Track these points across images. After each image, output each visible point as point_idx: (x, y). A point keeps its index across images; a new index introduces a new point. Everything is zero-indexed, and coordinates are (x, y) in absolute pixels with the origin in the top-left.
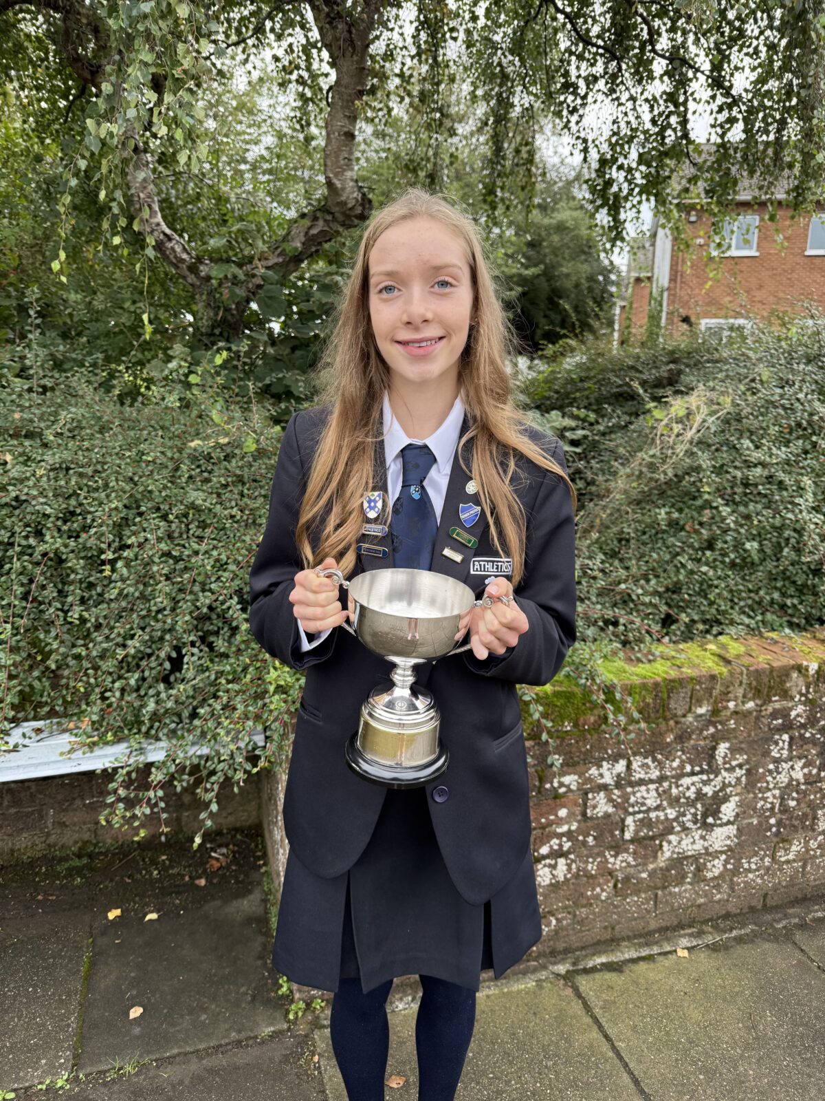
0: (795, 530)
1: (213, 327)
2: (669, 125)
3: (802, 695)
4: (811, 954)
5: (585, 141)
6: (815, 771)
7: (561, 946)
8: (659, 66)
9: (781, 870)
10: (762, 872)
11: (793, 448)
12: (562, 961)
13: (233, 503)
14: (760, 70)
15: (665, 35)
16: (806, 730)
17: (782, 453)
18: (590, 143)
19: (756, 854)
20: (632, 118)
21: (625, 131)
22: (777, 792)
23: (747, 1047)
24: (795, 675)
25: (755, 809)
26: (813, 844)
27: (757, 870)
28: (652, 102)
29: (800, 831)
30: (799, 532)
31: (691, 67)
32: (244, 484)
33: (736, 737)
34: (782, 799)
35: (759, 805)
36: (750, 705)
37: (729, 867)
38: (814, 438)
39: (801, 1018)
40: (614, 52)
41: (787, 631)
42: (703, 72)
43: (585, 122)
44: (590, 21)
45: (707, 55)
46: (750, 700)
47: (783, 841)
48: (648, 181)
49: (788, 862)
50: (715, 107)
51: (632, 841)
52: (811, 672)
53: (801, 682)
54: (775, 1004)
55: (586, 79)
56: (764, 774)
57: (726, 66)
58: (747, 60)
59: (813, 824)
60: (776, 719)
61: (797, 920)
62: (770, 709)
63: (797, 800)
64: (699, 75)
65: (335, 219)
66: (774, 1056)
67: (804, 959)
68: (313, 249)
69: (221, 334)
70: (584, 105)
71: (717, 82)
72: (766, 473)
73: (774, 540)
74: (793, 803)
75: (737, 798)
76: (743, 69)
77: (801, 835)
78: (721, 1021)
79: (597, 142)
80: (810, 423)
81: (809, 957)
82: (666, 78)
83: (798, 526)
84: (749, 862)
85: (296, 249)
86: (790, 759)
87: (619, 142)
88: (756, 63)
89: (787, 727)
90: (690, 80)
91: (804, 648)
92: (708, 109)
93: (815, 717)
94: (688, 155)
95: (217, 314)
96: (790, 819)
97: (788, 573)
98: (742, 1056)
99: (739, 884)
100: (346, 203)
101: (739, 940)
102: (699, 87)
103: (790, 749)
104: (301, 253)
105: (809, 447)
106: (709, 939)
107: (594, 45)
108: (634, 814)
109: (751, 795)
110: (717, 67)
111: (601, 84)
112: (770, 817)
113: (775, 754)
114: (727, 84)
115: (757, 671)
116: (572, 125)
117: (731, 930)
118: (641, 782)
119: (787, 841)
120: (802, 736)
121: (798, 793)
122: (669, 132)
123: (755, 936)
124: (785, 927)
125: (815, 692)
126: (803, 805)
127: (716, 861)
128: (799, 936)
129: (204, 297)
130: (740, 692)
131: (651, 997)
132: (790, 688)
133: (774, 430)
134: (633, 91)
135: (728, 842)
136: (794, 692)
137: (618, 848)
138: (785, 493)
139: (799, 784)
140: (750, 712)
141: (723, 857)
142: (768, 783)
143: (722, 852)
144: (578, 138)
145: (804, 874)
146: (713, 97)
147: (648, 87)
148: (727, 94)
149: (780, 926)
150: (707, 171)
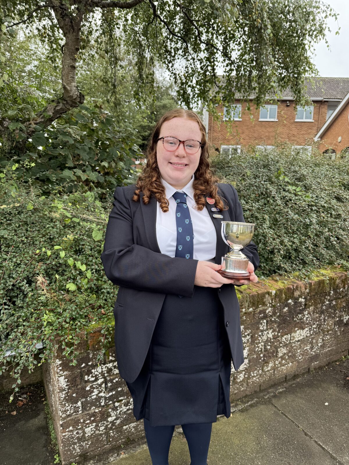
0: (263, 236)
1: (11, 150)
2: (208, 70)
3: (270, 304)
4: (279, 408)
5: (175, 74)
6: (276, 333)
8: (203, 46)
9: (265, 374)
10: (258, 376)
11: (260, 203)
13: (23, 235)
14: (241, 51)
15: (204, 34)
16: (272, 317)
17: (256, 205)
18: (177, 75)
19: (256, 369)
20: (193, 66)
21: (190, 71)
22: (263, 344)
23: (258, 452)
24: (267, 296)
25: (255, 352)
26: (277, 362)
27: (257, 376)
28: (201, 61)
29: (272, 358)
30: (265, 237)
31: (215, 48)
32: (28, 225)
33: (246, 323)
34: (265, 346)
35: (256, 350)
36: (251, 309)
37: (246, 376)
38: (268, 199)
39: (277, 436)
40: (185, 39)
41: (263, 277)
42: (220, 50)
43: (175, 66)
44: (174, 26)
45: (221, 44)
46: (251, 307)
47: (266, 363)
48: (200, 92)
49: (268, 371)
50: (225, 64)
52: (273, 294)
53: (269, 298)
54: (267, 432)
55: (174, 49)
56: (257, 337)
57: (228, 48)
58: (236, 47)
59: (277, 354)
60: (261, 314)
61: (272, 394)
62: (258, 310)
63: (270, 346)
64: (218, 51)
65: (67, 103)
66: (268, 454)
67: (276, 410)
68: (58, 116)
69: (15, 153)
70: (174, 60)
71: (226, 55)
72: (251, 213)
73: (255, 240)
74: (269, 347)
75: (248, 348)
76: (235, 49)
77: (272, 359)
78: (247, 443)
79: (180, 75)
80: (266, 193)
81: (278, 409)
82: (205, 51)
83: (264, 235)
84: (254, 373)
85: (50, 115)
86: (267, 329)
87: (188, 77)
88: (240, 48)
89: (265, 317)
90: (215, 53)
91: (270, 284)
92: (223, 65)
93: (275, 312)
94: (215, 83)
95: (13, 144)
96: (268, 354)
97: (261, 253)
98: (256, 457)
99: (250, 383)
100: (72, 97)
101: (251, 406)
102: (219, 56)
103: (267, 326)
104: (52, 117)
105: (266, 202)
106: (240, 407)
107: (176, 36)
109: (253, 346)
110: (225, 48)
111: (180, 52)
112: (260, 354)
113: (261, 328)
114: (229, 55)
115: (253, 295)
116: (170, 67)
117: (248, 402)
119: (267, 363)
120: (271, 320)
121: (270, 343)
122: (208, 73)
123: (257, 403)
124: (268, 398)
125: (275, 302)
126: (273, 348)
127: (241, 374)
128: (274, 401)
129: (6, 136)
130: (247, 304)
131: (219, 436)
132: (265, 301)
133: (253, 196)
134: (193, 56)
135: (245, 366)
136: (267, 303)
138: (258, 221)
139: (271, 339)
140: (251, 312)
141: (244, 372)
142: (259, 340)
143: (243, 371)
144: (172, 73)
145: (274, 375)
146: (224, 60)
147: (199, 54)
148: (229, 59)
149: (266, 397)
150: (223, 89)
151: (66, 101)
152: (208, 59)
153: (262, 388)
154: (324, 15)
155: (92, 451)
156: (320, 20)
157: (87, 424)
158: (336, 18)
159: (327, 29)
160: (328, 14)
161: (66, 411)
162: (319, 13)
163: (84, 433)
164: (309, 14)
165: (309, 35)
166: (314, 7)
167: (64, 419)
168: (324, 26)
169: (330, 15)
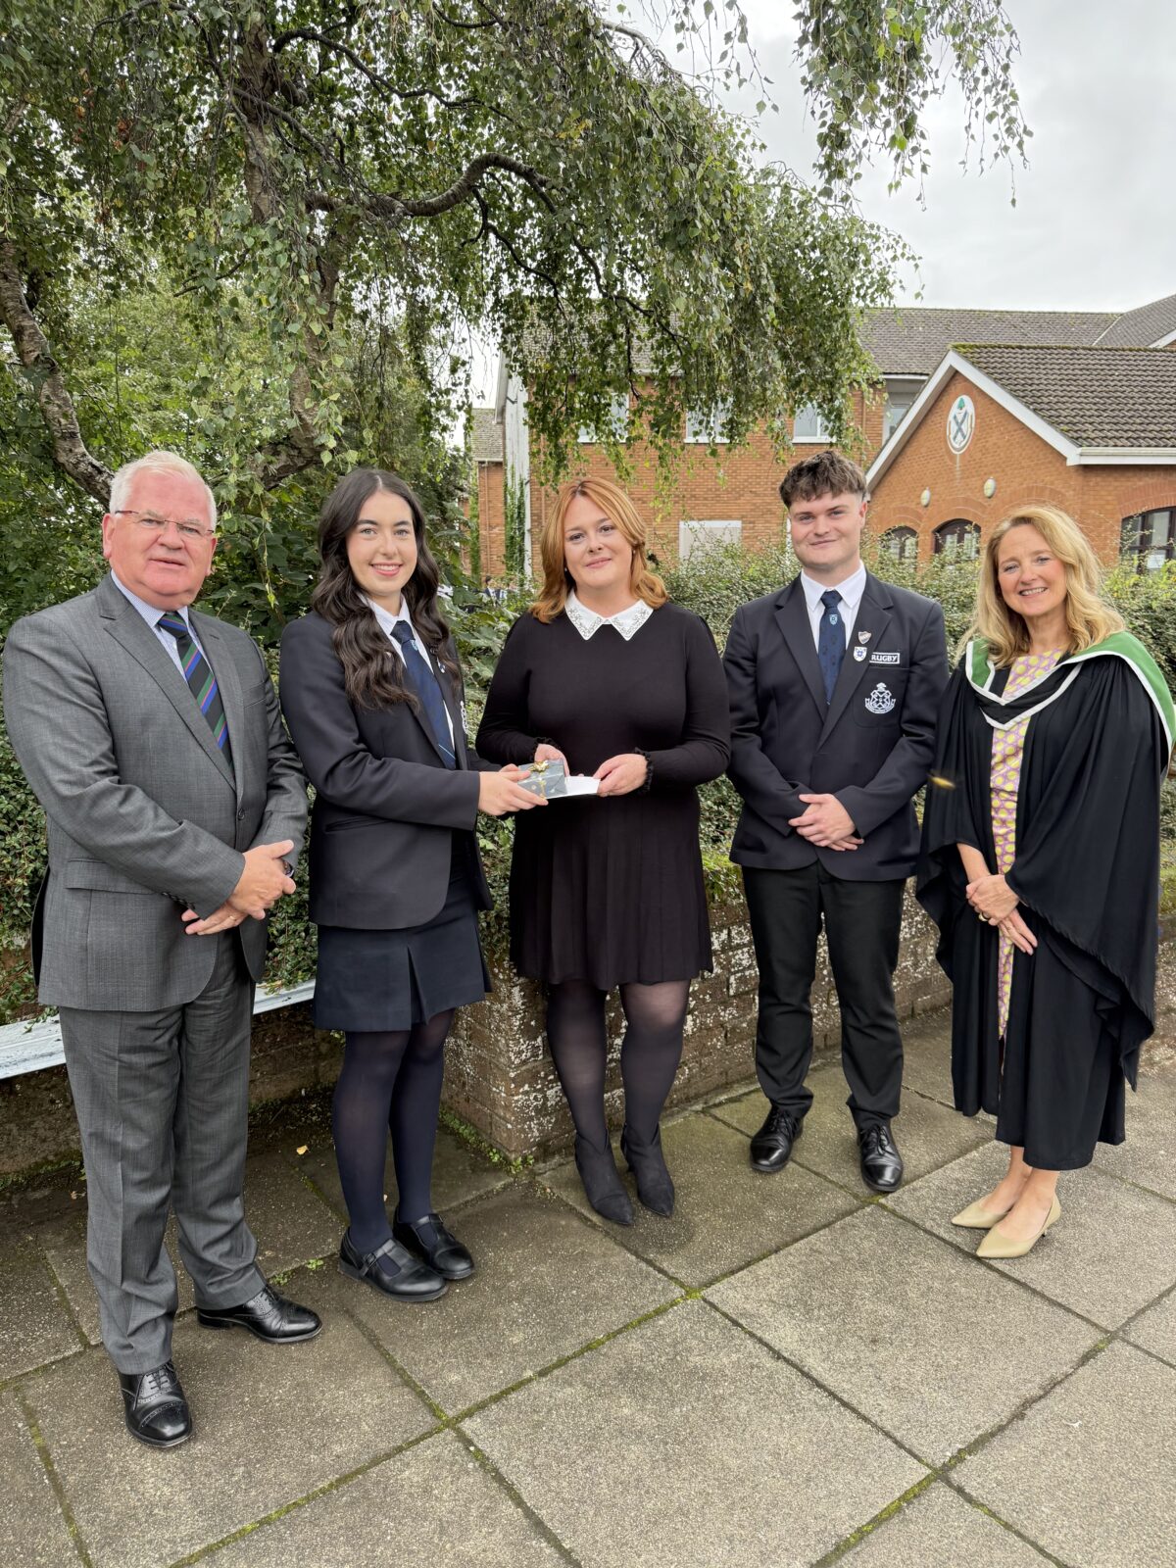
7: (692, 1092)
12: (696, 1103)
40: (548, 277)
42: (641, 310)
50: (655, 343)
51: (734, 996)
92: (649, 344)
94: (632, 387)
108: (735, 973)
114: (664, 321)
118: (739, 947)
137: (726, 1004)
146: (652, 333)
150: (651, 403)
151: (299, 449)
152: (610, 327)
153: (829, 1043)
154: (890, 254)
155: (556, 1137)
156: (880, 263)
157: (551, 1081)
158: (917, 266)
159: (898, 285)
160: (899, 254)
161: (520, 1052)
162: (878, 249)
163: (546, 1098)
164: (855, 251)
165: (858, 295)
166: (867, 236)
167: (517, 1067)
168: (890, 278)
169: (903, 255)
